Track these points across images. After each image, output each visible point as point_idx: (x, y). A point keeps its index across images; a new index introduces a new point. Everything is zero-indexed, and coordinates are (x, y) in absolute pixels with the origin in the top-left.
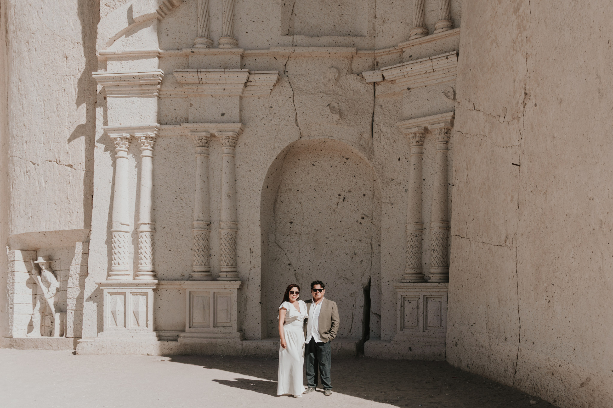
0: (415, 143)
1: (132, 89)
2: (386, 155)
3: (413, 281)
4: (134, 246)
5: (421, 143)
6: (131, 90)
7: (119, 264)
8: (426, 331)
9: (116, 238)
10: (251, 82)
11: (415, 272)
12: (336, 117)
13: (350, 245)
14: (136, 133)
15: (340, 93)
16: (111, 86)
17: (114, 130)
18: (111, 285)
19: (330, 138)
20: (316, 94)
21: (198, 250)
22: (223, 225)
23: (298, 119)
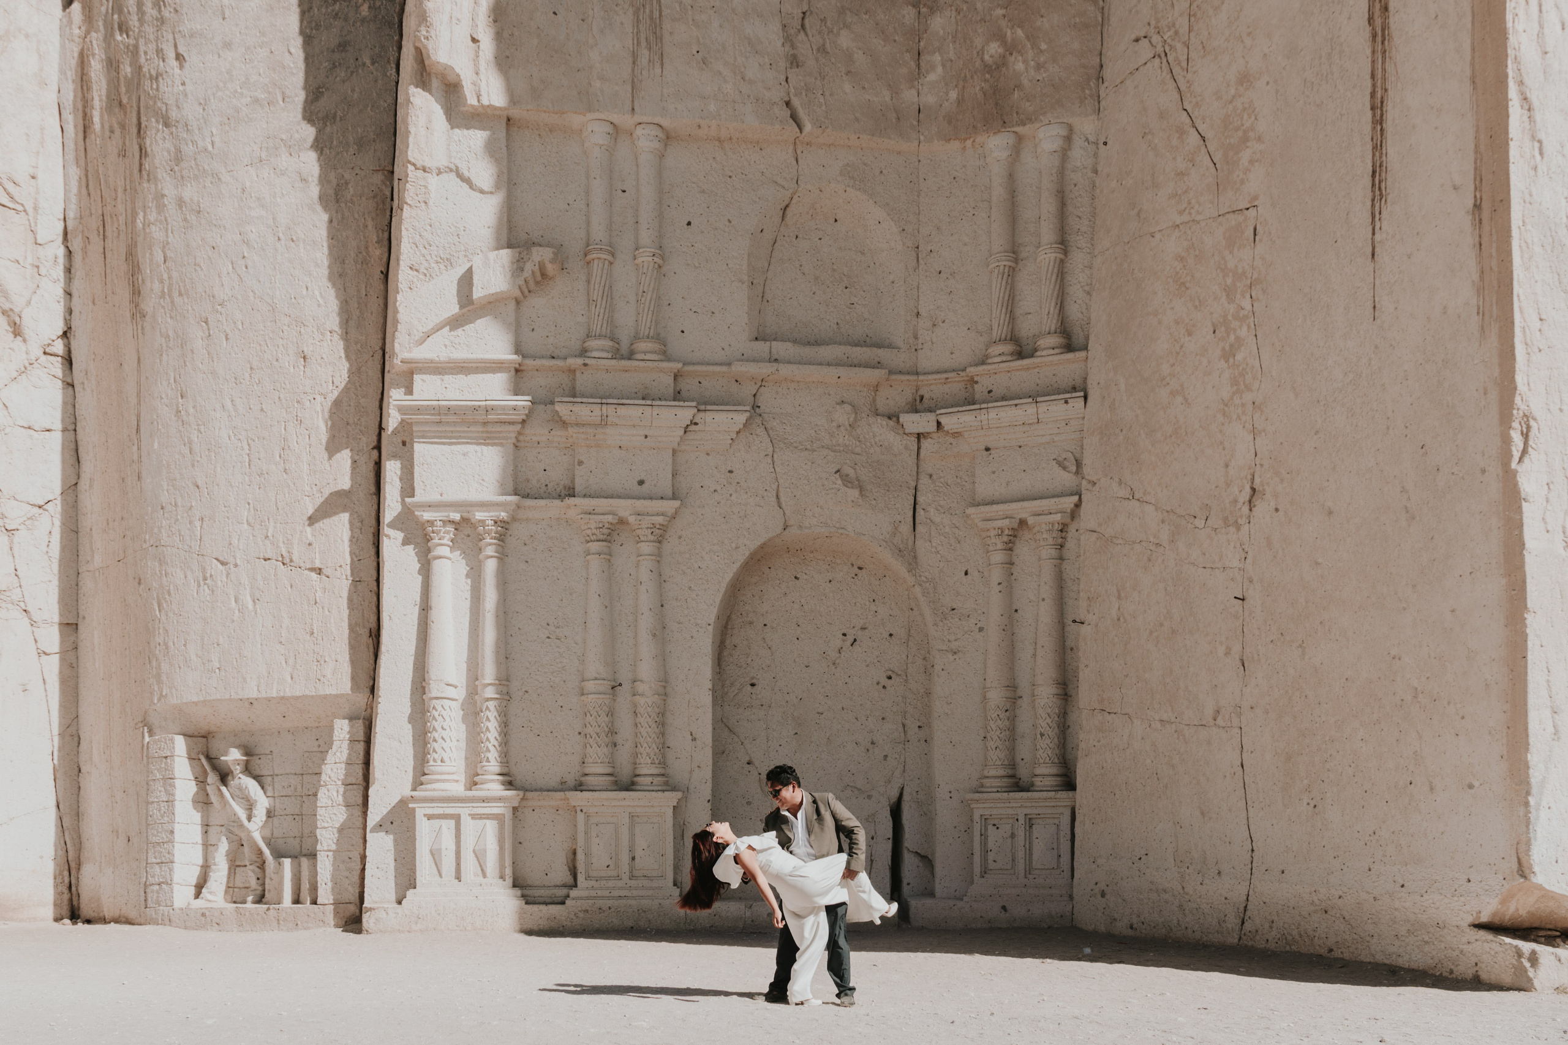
0: (1000, 546)
1: (466, 429)
2: (942, 564)
3: (1003, 790)
4: (467, 726)
5: (1009, 547)
6: (464, 432)
7: (442, 761)
8: (1031, 877)
9: (436, 710)
10: (696, 424)
11: (1005, 773)
12: (854, 493)
13: (863, 727)
14: (477, 514)
15: (858, 450)
16: (426, 423)
17: (430, 506)
18: (432, 800)
19: (841, 531)
20: (815, 451)
21: (597, 734)
22: (641, 687)
23: (781, 495)
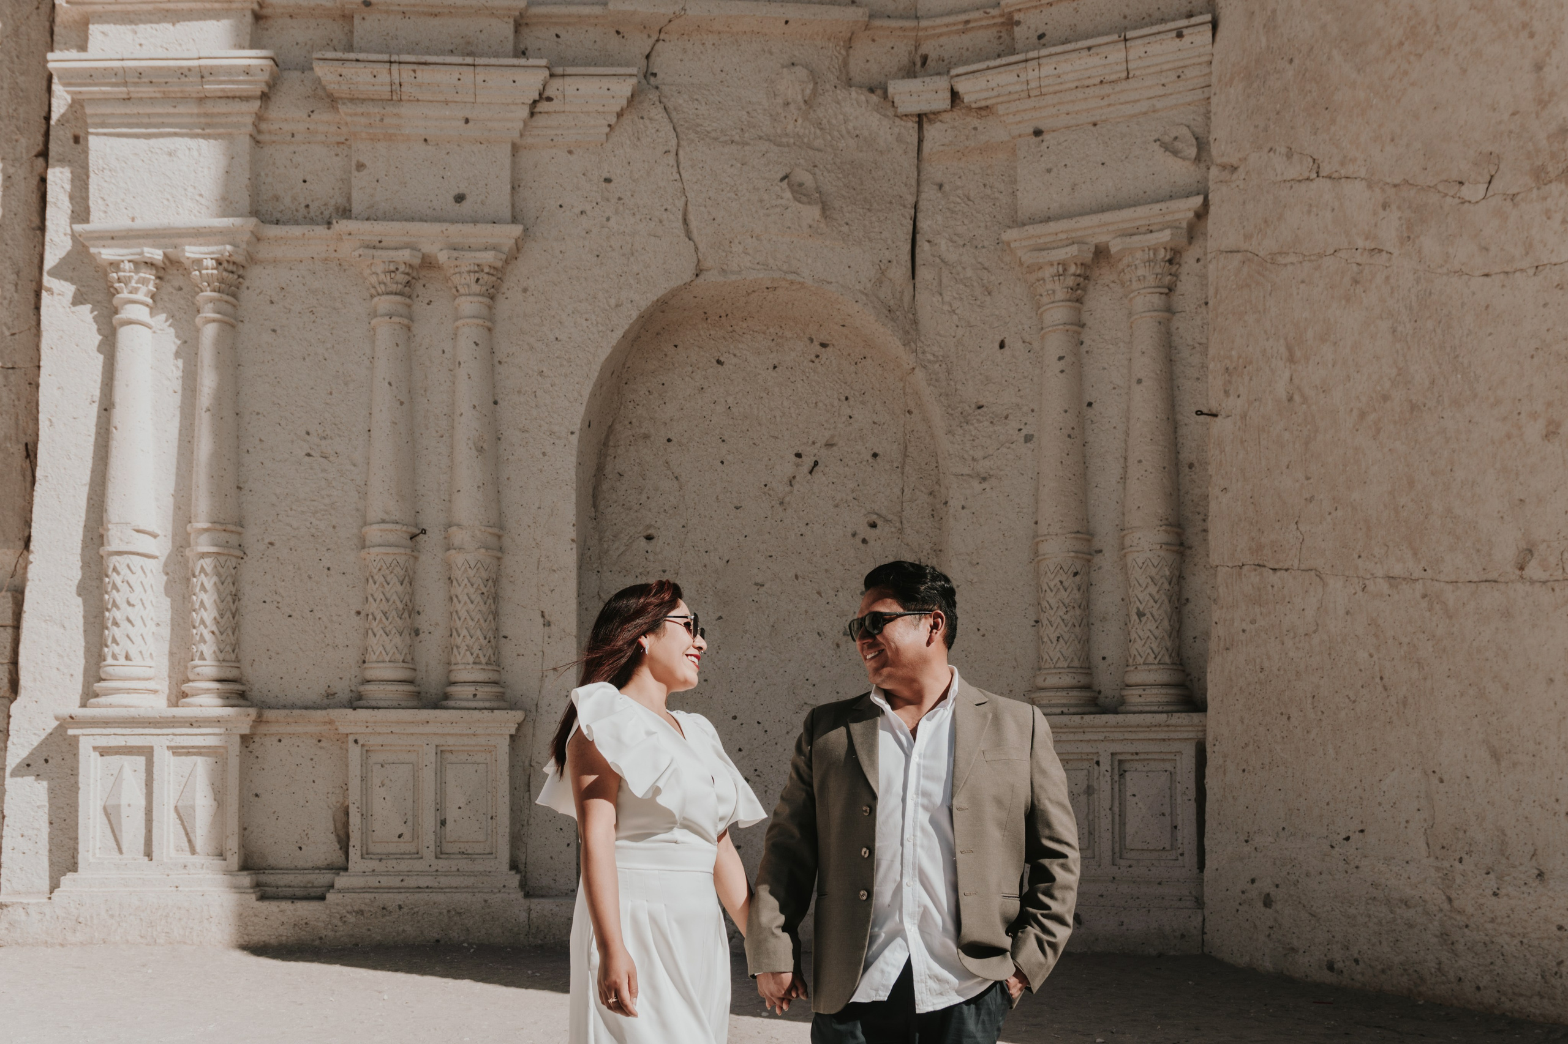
0: (1061, 294)
1: (172, 110)
2: (960, 332)
3: (1072, 710)
4: (173, 601)
5: (1078, 296)
6: (168, 115)
7: (127, 658)
8: (1123, 862)
9: (118, 573)
10: (549, 99)
11: (1074, 682)
12: (812, 213)
13: (830, 607)
14: (187, 248)
15: (818, 143)
16: (106, 100)
17: (113, 237)
18: (106, 723)
19: (790, 277)
20: (748, 144)
21: (385, 614)
22: (459, 536)
23: (691, 217)
